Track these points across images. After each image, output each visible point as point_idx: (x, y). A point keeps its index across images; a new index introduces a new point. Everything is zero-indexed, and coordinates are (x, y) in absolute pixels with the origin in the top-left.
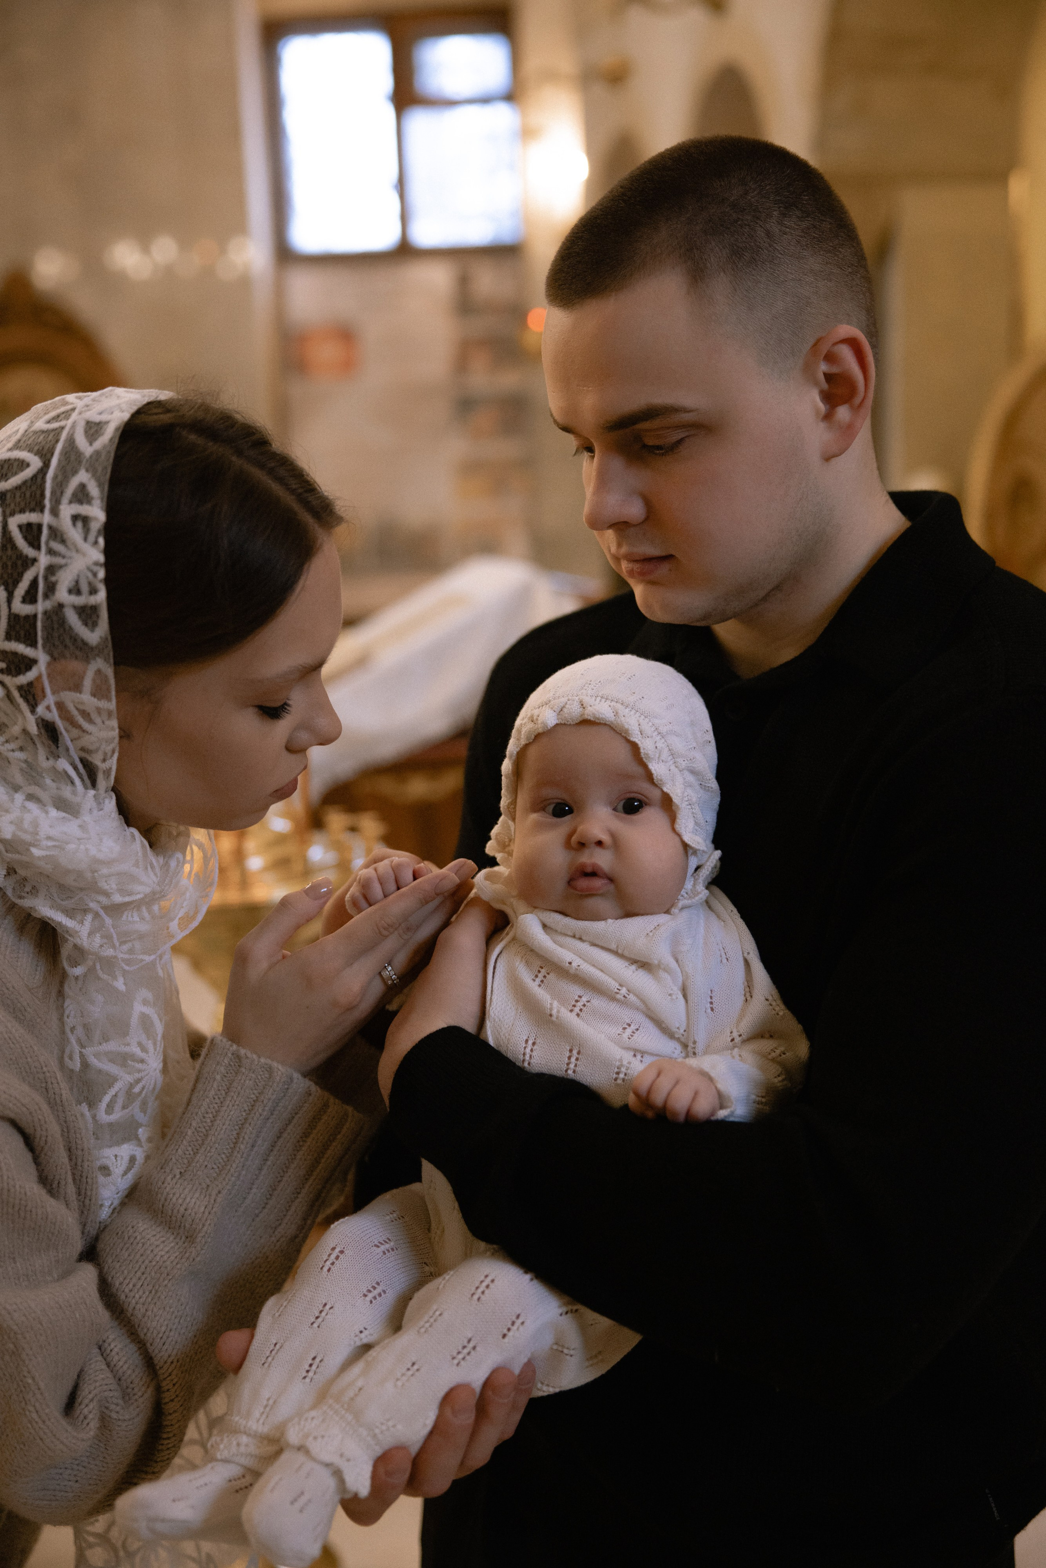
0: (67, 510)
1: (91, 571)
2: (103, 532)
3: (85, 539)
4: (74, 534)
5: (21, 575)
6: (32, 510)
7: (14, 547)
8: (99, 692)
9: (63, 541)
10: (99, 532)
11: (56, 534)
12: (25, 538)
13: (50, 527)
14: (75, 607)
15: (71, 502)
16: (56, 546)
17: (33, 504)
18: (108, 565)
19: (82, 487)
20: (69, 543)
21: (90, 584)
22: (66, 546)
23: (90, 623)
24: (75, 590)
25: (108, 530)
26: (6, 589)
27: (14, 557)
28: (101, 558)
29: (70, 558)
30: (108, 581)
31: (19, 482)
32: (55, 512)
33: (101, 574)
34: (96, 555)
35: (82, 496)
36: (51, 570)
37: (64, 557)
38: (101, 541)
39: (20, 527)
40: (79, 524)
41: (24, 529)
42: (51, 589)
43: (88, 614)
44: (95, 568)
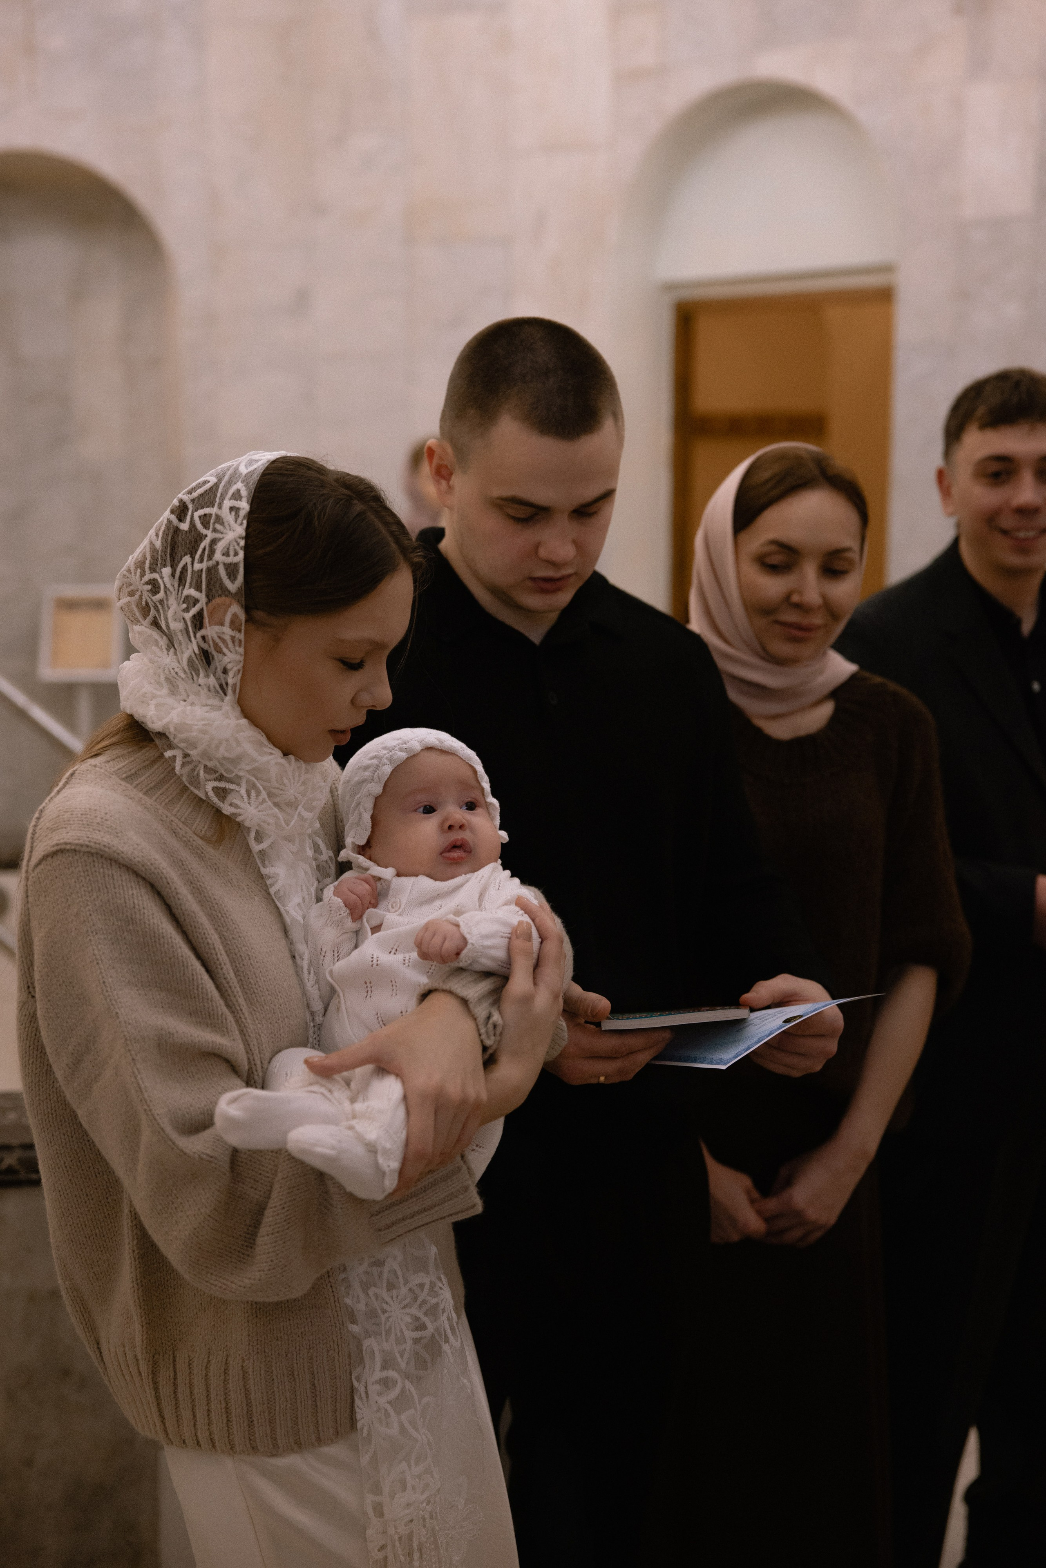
0: (228, 503)
1: (237, 542)
2: (247, 518)
3: (236, 522)
4: (229, 518)
5: (198, 546)
6: (208, 507)
7: (196, 529)
8: (234, 625)
9: (222, 524)
10: (244, 517)
11: (219, 519)
12: (202, 523)
13: (217, 515)
14: (224, 564)
15: (230, 499)
16: (218, 526)
17: (208, 503)
18: (247, 537)
19: (238, 491)
20: (226, 524)
21: (235, 550)
22: (224, 526)
23: (232, 578)
24: (226, 554)
25: (250, 516)
26: (191, 557)
27: (196, 535)
28: (244, 534)
29: (226, 534)
30: (246, 548)
31: (202, 492)
32: (220, 507)
33: (242, 543)
34: (239, 530)
35: (237, 496)
36: (214, 542)
37: (222, 533)
38: (245, 522)
39: (200, 517)
40: (233, 513)
41: (202, 517)
42: (212, 552)
43: (231, 570)
44: (239, 540)
